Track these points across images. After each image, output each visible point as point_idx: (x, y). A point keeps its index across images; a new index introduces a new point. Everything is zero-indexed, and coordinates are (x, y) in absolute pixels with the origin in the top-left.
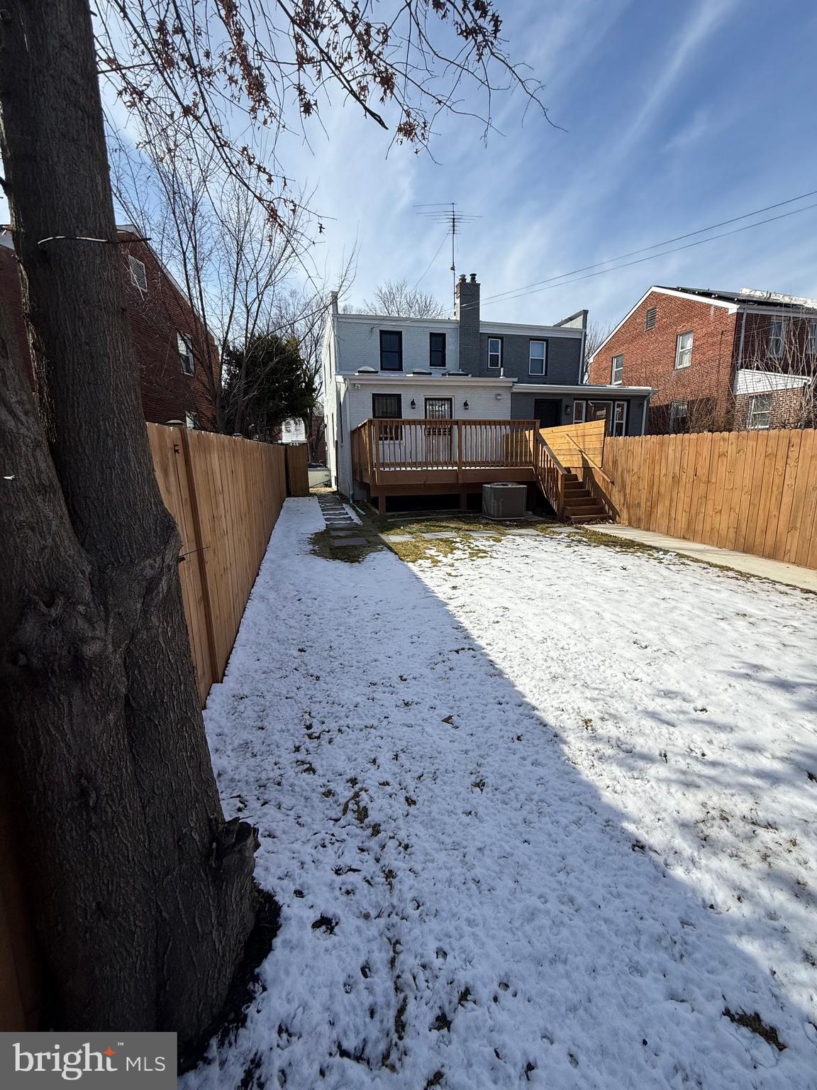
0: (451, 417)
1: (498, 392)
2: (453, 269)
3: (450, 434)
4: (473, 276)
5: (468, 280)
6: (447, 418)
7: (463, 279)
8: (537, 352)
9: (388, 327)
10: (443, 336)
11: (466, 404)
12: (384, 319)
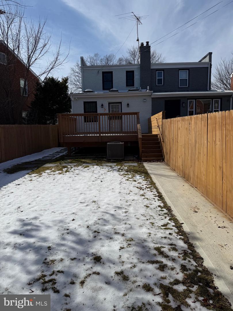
0: (122, 112)
1: (145, 98)
2: (138, 40)
3: (121, 119)
4: (148, 43)
5: (145, 45)
6: (120, 112)
7: (142, 44)
8: (184, 76)
9: (106, 70)
10: (133, 72)
11: (128, 105)
12: (103, 66)
